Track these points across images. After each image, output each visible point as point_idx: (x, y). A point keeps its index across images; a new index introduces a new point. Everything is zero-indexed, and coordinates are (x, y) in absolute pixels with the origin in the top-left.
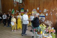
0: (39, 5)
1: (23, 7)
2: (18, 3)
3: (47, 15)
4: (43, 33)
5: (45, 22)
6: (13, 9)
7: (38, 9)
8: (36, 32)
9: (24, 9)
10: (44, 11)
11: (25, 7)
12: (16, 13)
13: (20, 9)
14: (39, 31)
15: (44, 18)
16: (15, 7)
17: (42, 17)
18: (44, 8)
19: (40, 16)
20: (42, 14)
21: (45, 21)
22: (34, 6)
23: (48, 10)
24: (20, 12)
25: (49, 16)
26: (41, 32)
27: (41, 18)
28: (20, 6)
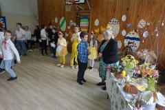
0: (128, 9)
1: (87, 14)
2: (74, 3)
3: (145, 35)
4: (128, 76)
5: (139, 52)
6: (63, 18)
7: (124, 18)
8: (112, 74)
10: (139, 26)
11: (91, 14)
12: (69, 28)
13: (80, 19)
14: (119, 71)
15: (137, 43)
16: (68, 12)
17: (132, 41)
18: (138, 18)
19: (128, 38)
20: (131, 32)
21: (138, 50)
22: (114, 11)
23: (148, 24)
24: (78, 24)
26: (124, 73)
27: (129, 43)
28: (80, 9)
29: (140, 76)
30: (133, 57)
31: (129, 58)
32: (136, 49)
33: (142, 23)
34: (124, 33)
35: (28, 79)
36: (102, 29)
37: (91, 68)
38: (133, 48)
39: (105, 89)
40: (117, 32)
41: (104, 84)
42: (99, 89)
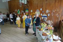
0: (42, 6)
2: (23, 4)
3: (49, 15)
6: (19, 10)
7: (41, 9)
9: (29, 10)
11: (29, 8)
12: (21, 13)
13: (25, 10)
14: (40, 28)
15: (46, 18)
16: (21, 7)
18: (46, 9)
19: (43, 16)
20: (44, 14)
21: (47, 21)
22: (38, 7)
23: (50, 11)
24: (25, 12)
25: (51, 16)
26: (42, 29)
27: (44, 18)
28: (25, 6)
29: (47, 30)
30: (45, 23)
31: (44, 23)
32: (46, 20)
33: (47, 11)
34: (41, 15)
35: (5, 34)
36: (34, 14)
37: (30, 28)
38: (45, 20)
39: (36, 35)
40: (39, 14)
41: (35, 34)
42: (34, 36)
